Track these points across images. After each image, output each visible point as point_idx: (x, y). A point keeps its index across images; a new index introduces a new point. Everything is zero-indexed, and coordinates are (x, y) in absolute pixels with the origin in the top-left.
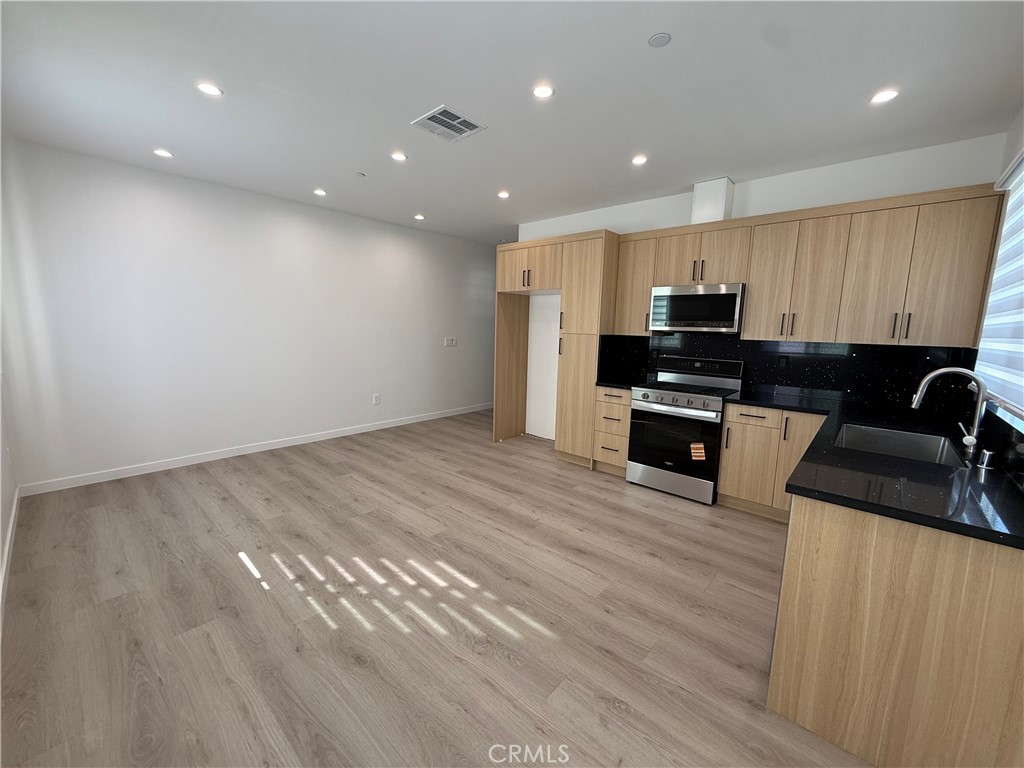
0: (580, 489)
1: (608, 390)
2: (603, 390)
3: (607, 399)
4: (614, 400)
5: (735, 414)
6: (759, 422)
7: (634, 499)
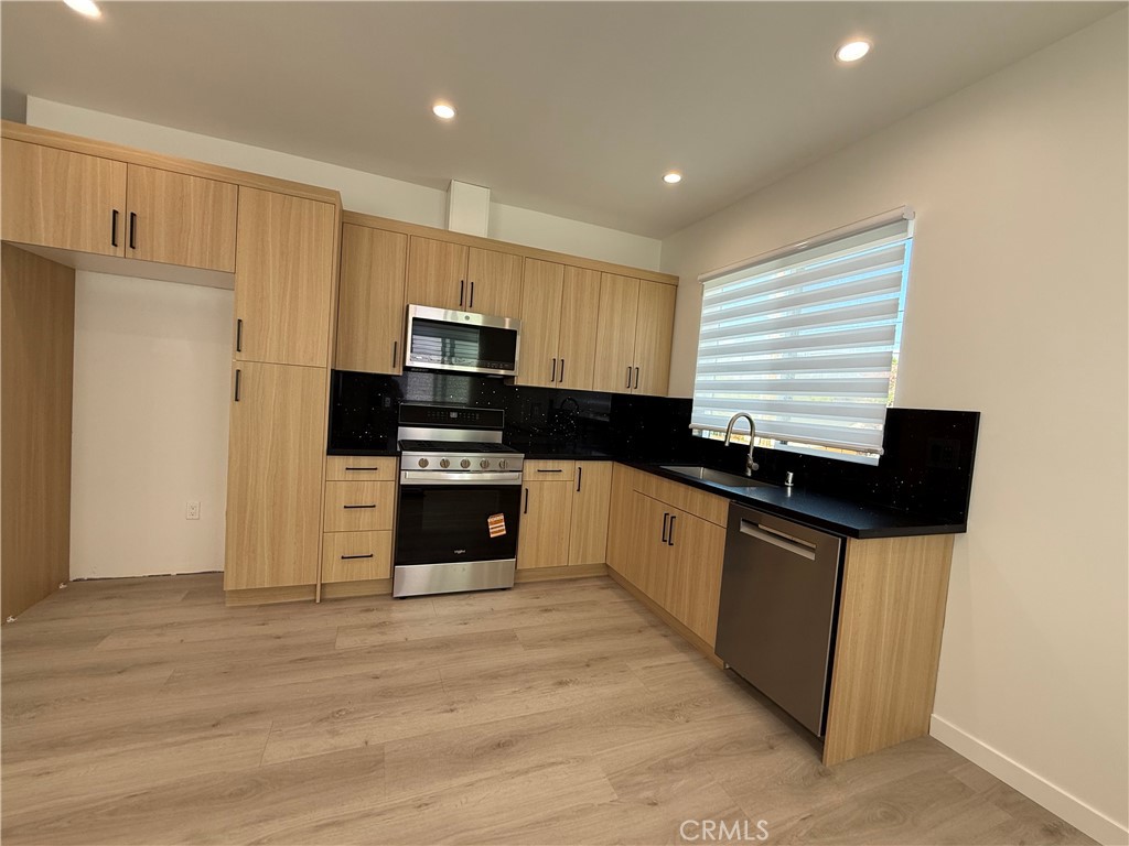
0: (344, 643)
1: (352, 461)
2: (340, 463)
3: (350, 475)
4: (364, 476)
5: (532, 471)
6: (557, 477)
7: (439, 620)
